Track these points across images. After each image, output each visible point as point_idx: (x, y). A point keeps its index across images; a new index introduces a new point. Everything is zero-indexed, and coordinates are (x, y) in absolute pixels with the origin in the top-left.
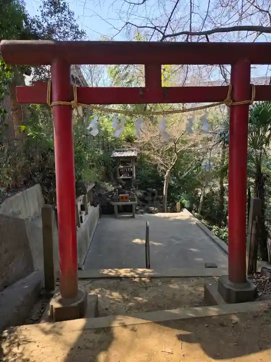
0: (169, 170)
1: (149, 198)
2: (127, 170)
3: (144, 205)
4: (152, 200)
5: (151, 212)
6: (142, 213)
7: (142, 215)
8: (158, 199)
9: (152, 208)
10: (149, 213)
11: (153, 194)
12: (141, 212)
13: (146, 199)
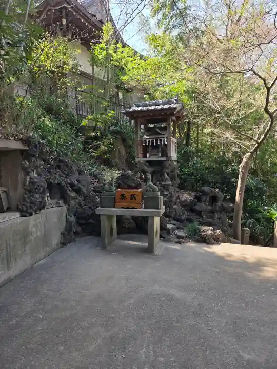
0: (248, 154)
1: (204, 206)
2: (157, 142)
3: (190, 221)
4: (212, 212)
5: (204, 240)
6: (180, 240)
7: (177, 247)
8: (223, 209)
9: (208, 230)
10: (198, 241)
11: (214, 199)
12: (179, 237)
13: (198, 207)
